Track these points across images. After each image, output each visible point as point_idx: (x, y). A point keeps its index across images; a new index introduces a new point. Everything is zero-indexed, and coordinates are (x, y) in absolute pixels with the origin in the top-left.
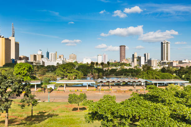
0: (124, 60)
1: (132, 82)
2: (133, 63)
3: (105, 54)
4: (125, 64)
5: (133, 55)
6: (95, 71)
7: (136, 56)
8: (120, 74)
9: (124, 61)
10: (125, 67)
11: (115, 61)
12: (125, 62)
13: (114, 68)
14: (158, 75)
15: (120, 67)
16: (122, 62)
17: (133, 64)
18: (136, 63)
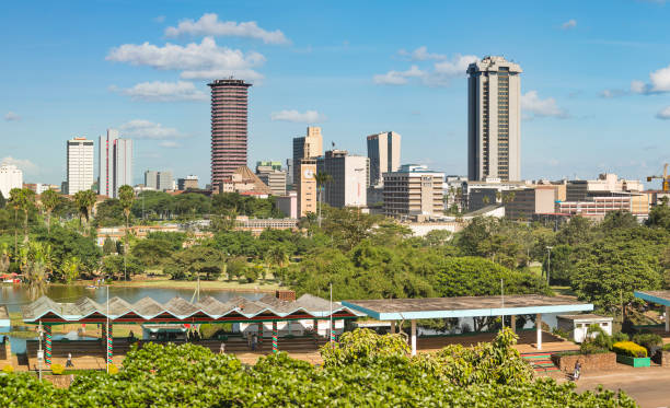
0: (237, 177)
1: (249, 316)
2: (293, 194)
3: (114, 135)
4: (243, 204)
5: (299, 145)
6: (38, 246)
7: (315, 148)
8: (198, 265)
9: (238, 184)
10: (243, 219)
11: (181, 182)
12: (242, 188)
13: (171, 228)
14: (423, 273)
15: (205, 223)
16: (228, 188)
17: (294, 202)
18: (309, 198)
